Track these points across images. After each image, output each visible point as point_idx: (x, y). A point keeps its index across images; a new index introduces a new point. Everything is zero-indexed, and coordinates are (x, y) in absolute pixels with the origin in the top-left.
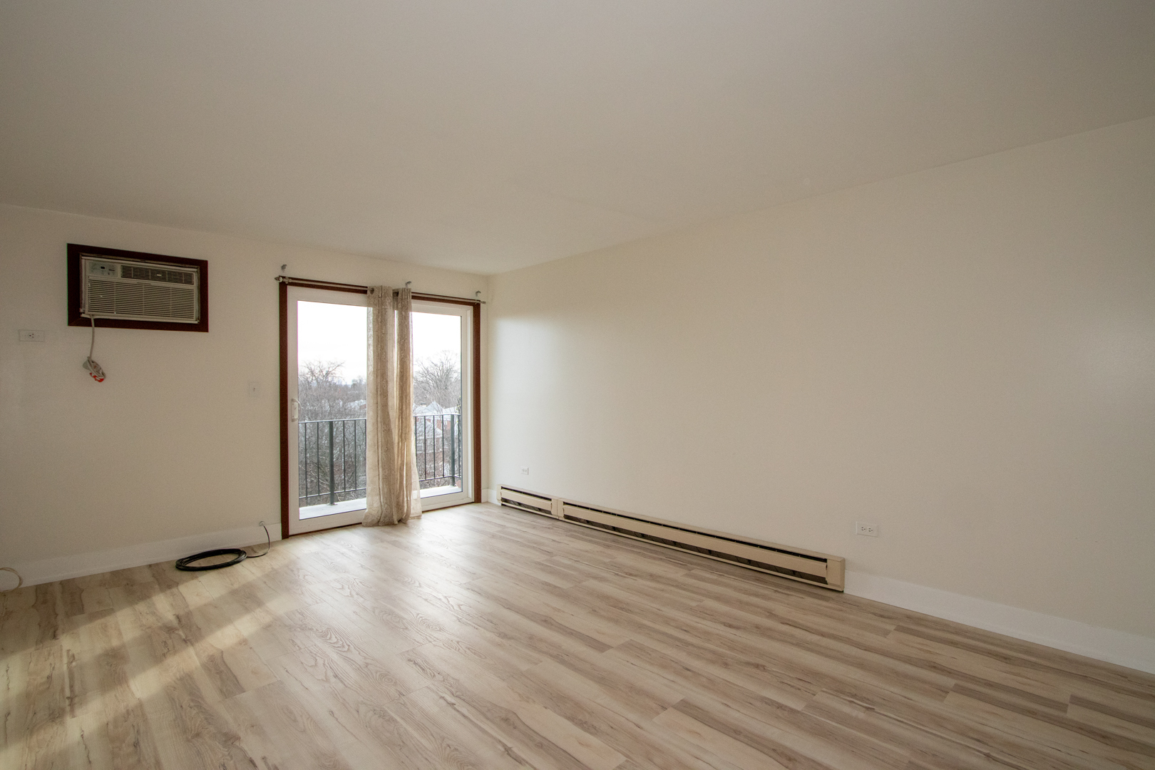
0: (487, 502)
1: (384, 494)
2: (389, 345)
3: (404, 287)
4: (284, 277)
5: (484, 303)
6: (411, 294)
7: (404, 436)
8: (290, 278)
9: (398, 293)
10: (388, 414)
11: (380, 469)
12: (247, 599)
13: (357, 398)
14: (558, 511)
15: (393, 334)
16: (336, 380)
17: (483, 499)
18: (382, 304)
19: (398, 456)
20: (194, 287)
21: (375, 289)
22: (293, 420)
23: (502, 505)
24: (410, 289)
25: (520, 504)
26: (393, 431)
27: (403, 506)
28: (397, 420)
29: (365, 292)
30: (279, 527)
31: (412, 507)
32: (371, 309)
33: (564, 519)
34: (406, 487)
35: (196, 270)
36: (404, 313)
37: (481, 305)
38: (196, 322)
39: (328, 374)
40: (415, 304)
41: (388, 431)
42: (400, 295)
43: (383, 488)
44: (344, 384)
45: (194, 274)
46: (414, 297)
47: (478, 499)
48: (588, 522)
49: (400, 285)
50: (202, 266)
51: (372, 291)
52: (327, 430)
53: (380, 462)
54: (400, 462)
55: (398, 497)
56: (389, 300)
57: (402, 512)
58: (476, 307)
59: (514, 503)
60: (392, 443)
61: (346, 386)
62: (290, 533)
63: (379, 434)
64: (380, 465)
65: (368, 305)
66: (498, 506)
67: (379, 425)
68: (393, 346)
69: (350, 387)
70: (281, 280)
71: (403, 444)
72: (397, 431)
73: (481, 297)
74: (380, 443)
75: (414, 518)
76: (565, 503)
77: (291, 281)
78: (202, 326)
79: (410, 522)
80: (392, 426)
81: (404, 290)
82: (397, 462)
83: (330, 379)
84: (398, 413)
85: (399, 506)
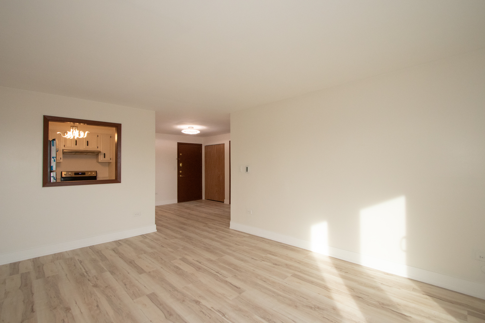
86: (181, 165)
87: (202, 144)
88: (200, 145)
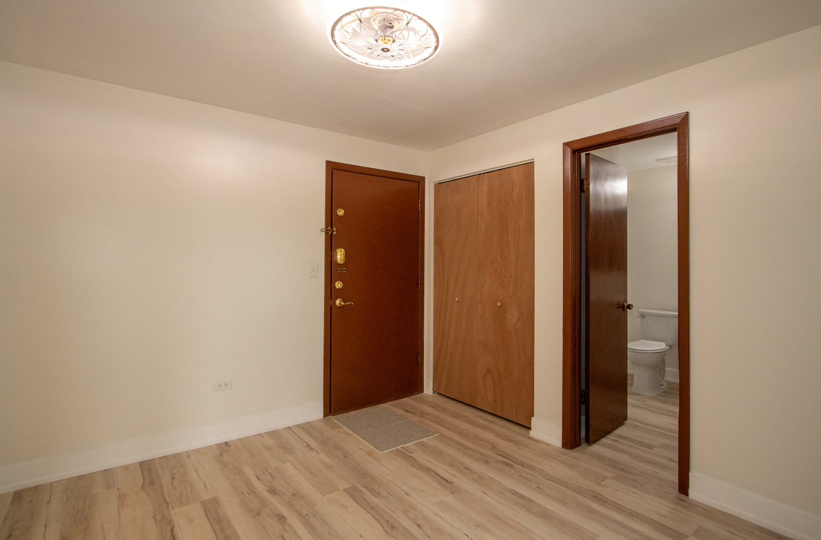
86: (340, 256)
87: (424, 178)
88: (418, 182)
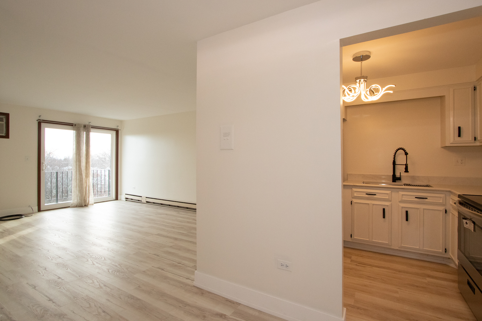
0: (120, 200)
1: (79, 196)
2: (82, 144)
3: (88, 124)
4: (40, 120)
5: (120, 130)
6: (91, 127)
7: (87, 175)
8: (42, 120)
9: (85, 126)
10: (81, 169)
11: (78, 188)
12: (29, 225)
13: (67, 165)
14: (144, 200)
15: (83, 140)
16: (54, 157)
17: (119, 198)
18: (79, 130)
19: (85, 183)
20: (4, 123)
21: (76, 125)
22: (43, 170)
23: (126, 200)
24: (90, 125)
25: (132, 199)
26: (83, 174)
27: (86, 201)
28: (85, 170)
29: (73, 125)
30: (37, 207)
31: (90, 201)
32: (75, 131)
33: (146, 203)
34: (88, 194)
35: (4, 117)
36: (88, 133)
37: (119, 131)
38: (5, 135)
39: (50, 153)
40: (92, 130)
41: (81, 174)
42: (86, 127)
43: (79, 194)
44: (59, 159)
45: (4, 118)
46: (92, 128)
47: (117, 199)
48: (154, 203)
49: (86, 123)
50: (7, 115)
51: (75, 125)
52: (55, 175)
53: (78, 185)
54: (85, 185)
55: (85, 197)
56: (82, 128)
57: (86, 203)
58: (117, 132)
59: (130, 199)
60: (82, 178)
61: (61, 160)
62: (41, 210)
63: (77, 175)
64: (78, 186)
65: (74, 130)
66: (124, 201)
67: (77, 172)
68: (83, 145)
69: (63, 160)
70: (39, 121)
71: (87, 178)
72: (84, 174)
73: (119, 128)
74: (78, 178)
75: (91, 205)
76: (146, 198)
77: (43, 121)
78: (7, 136)
79: (89, 206)
80: (83, 173)
81: (88, 125)
82: (84, 185)
83: (51, 156)
84: (85, 168)
85: (85, 201)
